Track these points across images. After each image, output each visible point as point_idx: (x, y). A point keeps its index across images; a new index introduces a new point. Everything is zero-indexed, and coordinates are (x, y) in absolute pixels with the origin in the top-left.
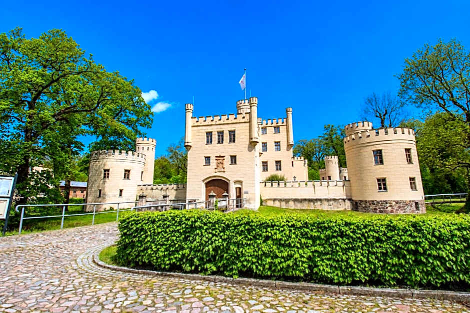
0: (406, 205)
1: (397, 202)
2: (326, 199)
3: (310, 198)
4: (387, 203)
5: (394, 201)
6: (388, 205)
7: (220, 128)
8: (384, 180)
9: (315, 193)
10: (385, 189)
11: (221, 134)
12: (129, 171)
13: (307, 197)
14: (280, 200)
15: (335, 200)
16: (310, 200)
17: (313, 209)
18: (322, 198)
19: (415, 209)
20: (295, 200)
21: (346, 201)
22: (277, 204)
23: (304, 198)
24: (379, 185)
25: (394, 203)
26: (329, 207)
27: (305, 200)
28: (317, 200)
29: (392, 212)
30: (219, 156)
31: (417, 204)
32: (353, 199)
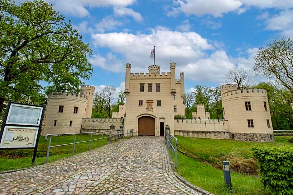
0: (266, 136)
1: (260, 135)
2: (213, 132)
3: (203, 131)
4: (254, 135)
5: (259, 134)
6: (255, 136)
7: (149, 82)
8: (252, 120)
9: (206, 128)
10: (253, 126)
11: (150, 85)
12: (77, 108)
13: (201, 130)
14: (184, 132)
15: (218, 132)
16: (203, 132)
17: (205, 137)
18: (211, 131)
19: (270, 139)
20: (194, 132)
21: (226, 133)
22: (182, 134)
23: (199, 130)
24: (249, 123)
25: (258, 135)
26: (215, 137)
27: (200, 132)
28: (207, 132)
29: (257, 140)
30: (149, 100)
31: (271, 136)
32: (230, 132)
